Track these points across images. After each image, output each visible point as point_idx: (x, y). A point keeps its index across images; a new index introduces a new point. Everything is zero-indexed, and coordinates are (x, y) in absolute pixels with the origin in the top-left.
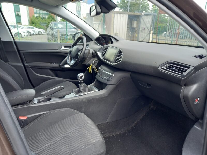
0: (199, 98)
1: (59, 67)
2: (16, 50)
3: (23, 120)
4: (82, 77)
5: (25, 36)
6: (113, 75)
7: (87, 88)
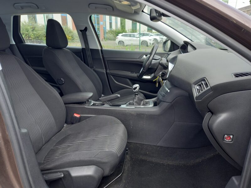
0: (233, 135)
1: (137, 77)
2: (101, 57)
3: (76, 117)
4: (136, 88)
5: (150, 44)
6: (169, 91)
7: (143, 101)
